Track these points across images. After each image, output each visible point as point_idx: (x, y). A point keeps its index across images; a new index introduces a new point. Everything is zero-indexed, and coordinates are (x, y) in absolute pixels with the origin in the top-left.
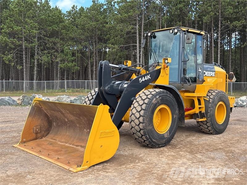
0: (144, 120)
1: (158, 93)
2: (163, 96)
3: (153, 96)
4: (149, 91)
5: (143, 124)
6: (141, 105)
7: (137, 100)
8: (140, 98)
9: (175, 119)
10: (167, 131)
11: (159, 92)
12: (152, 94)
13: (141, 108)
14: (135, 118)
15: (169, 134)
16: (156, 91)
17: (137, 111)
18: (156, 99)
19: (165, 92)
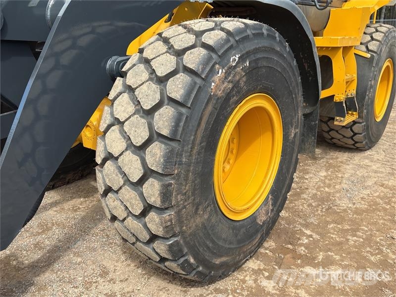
0: (166, 194)
1: (235, 40)
2: (256, 51)
3: (210, 59)
4: (190, 30)
5: (166, 216)
6: (149, 113)
7: (131, 80)
8: (142, 66)
9: (293, 142)
10: (268, 197)
11: (239, 31)
12: (205, 46)
13: (151, 127)
14: (122, 182)
15: (271, 207)
16: (222, 29)
17: (130, 146)
18: (227, 74)
19: (265, 32)
